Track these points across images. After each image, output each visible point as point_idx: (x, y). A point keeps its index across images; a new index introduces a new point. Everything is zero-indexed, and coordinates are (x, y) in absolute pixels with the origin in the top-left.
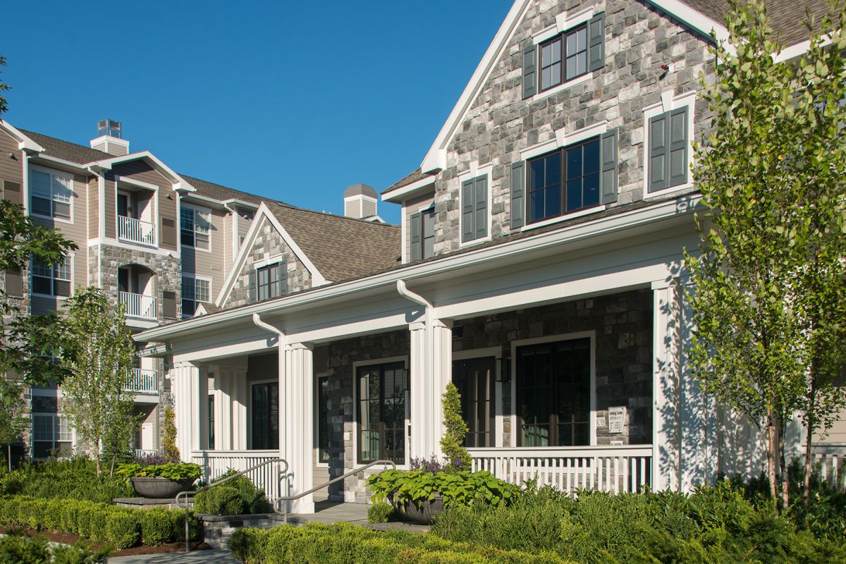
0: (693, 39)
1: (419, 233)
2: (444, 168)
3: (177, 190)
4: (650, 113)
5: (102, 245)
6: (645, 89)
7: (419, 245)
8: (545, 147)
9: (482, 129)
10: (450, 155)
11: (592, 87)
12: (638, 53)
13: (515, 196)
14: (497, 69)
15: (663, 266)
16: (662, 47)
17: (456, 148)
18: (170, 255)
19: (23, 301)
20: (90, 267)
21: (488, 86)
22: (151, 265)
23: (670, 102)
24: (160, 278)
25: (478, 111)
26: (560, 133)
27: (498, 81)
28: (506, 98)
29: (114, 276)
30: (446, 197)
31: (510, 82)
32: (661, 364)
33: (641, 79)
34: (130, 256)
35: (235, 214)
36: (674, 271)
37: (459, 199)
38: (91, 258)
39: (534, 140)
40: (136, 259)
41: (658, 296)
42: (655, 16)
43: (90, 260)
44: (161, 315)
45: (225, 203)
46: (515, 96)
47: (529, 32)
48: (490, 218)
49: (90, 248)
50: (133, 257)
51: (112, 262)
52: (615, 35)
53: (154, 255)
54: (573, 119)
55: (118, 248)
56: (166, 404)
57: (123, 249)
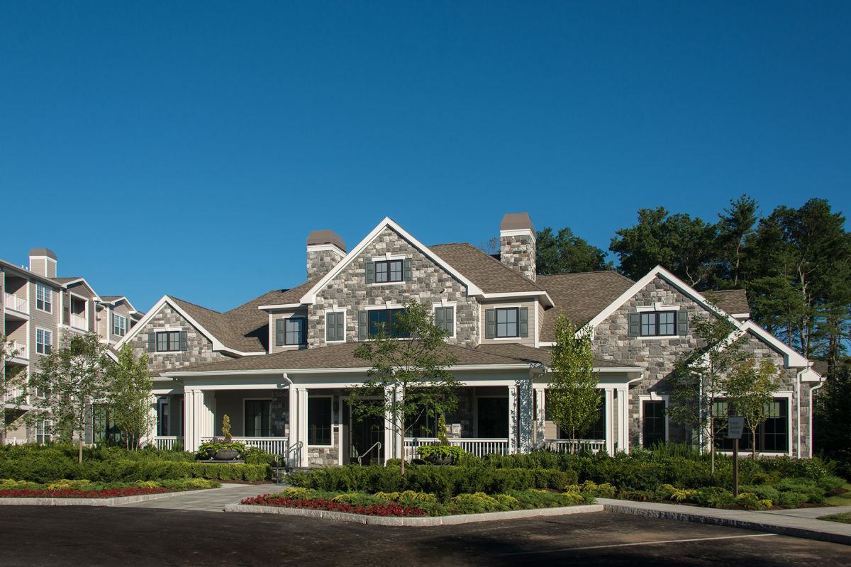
0: (455, 281)
1: (282, 329)
2: (314, 304)
4: (435, 305)
6: (433, 295)
7: (282, 335)
8: (379, 306)
9: (340, 291)
10: (319, 298)
11: (405, 288)
12: (429, 280)
13: (361, 324)
14: (349, 265)
15: (514, 381)
16: (440, 280)
17: (322, 296)
21: (343, 272)
23: (445, 303)
25: (337, 282)
26: (388, 303)
27: (350, 271)
28: (355, 281)
30: (316, 318)
31: (358, 274)
32: (512, 412)
33: (431, 290)
36: (517, 383)
37: (325, 320)
39: (372, 302)
41: (510, 390)
42: (437, 268)
46: (361, 281)
47: (369, 255)
48: (345, 333)
52: (417, 270)
54: (395, 298)
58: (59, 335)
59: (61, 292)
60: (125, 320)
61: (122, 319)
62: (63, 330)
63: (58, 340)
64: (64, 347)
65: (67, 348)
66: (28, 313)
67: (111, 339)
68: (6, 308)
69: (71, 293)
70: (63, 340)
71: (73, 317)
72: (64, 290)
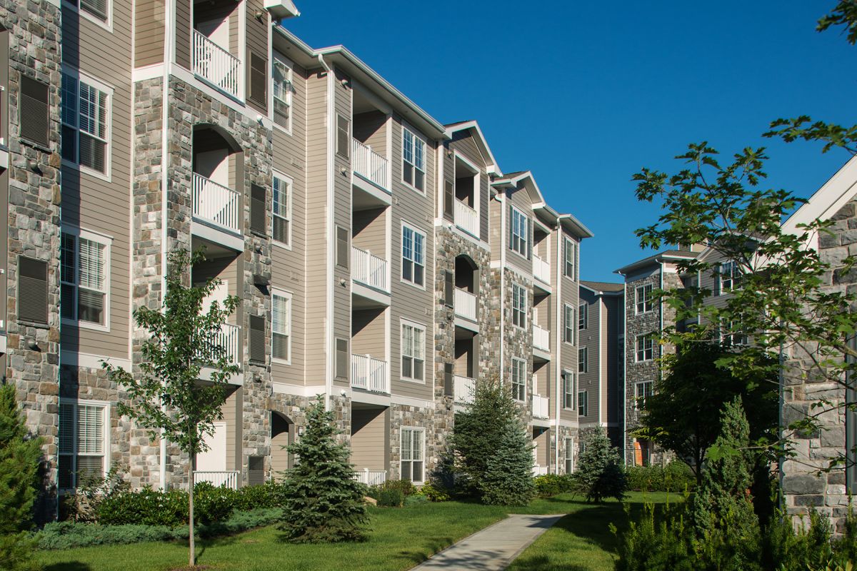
3: (269, 9)
5: (172, 77)
18: (260, 122)
19: (50, 158)
20: (136, 121)
22: (235, 132)
24: (247, 159)
29: (188, 140)
34: (208, 109)
35: (331, 75)
38: (140, 103)
40: (216, 118)
43: (137, 108)
44: (246, 227)
45: (319, 53)
49: (139, 85)
50: (213, 113)
51: (185, 114)
53: (240, 115)
55: (194, 89)
56: (251, 388)
57: (200, 93)
58: (437, 242)
59: (441, 148)
60: (526, 221)
61: (523, 218)
62: (445, 233)
63: (435, 252)
64: (444, 268)
65: (449, 271)
66: (389, 189)
67: (508, 259)
68: (356, 174)
69: (456, 153)
70: (444, 255)
71: (459, 206)
72: (446, 143)
